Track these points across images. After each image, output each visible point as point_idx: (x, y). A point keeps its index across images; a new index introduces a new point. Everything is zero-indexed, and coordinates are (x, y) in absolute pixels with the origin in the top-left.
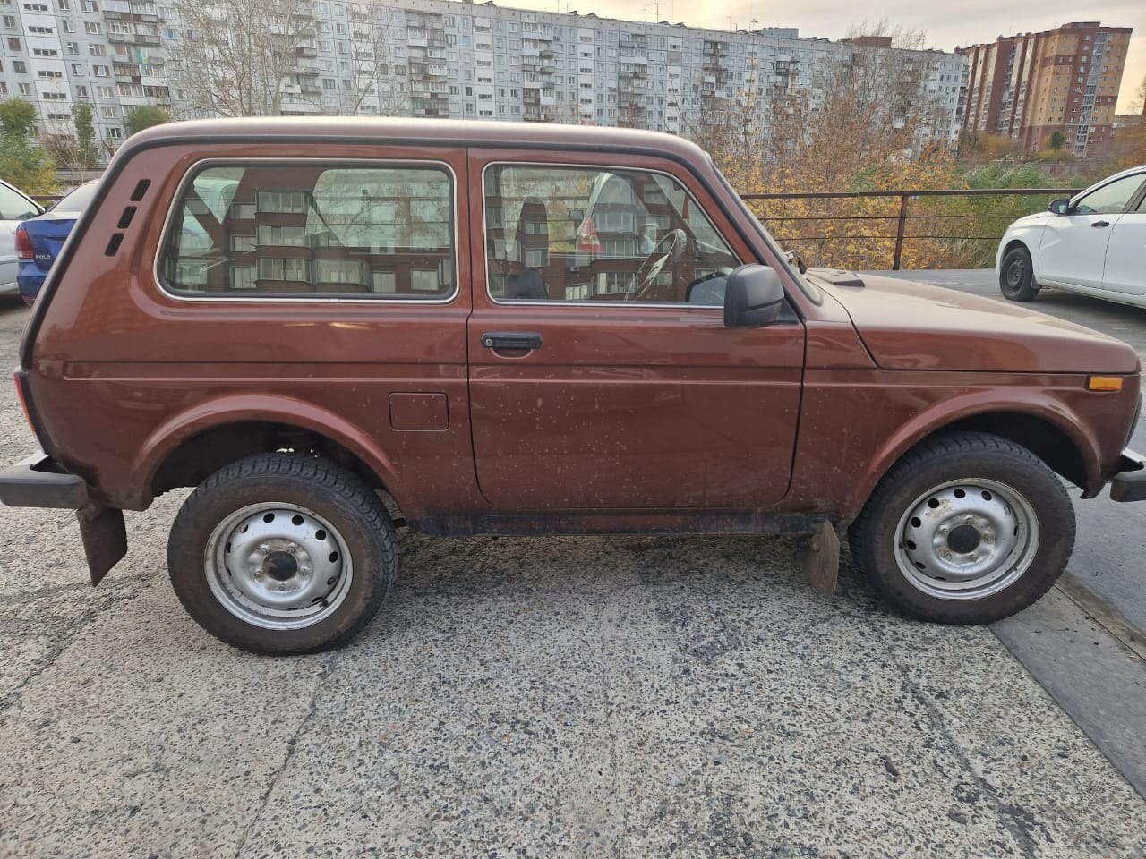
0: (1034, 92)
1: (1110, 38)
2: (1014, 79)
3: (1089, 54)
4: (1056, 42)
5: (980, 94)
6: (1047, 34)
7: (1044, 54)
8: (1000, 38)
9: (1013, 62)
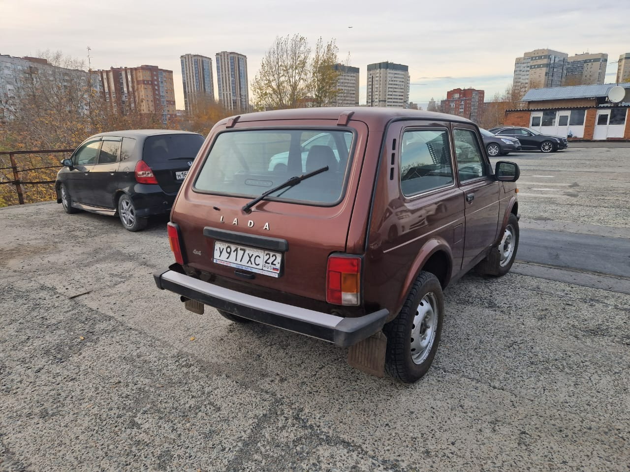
0: (137, 97)
1: (164, 74)
2: (125, 89)
3: (157, 80)
4: (141, 73)
5: (110, 95)
6: (136, 69)
7: (136, 78)
8: (112, 68)
9: (122, 81)
